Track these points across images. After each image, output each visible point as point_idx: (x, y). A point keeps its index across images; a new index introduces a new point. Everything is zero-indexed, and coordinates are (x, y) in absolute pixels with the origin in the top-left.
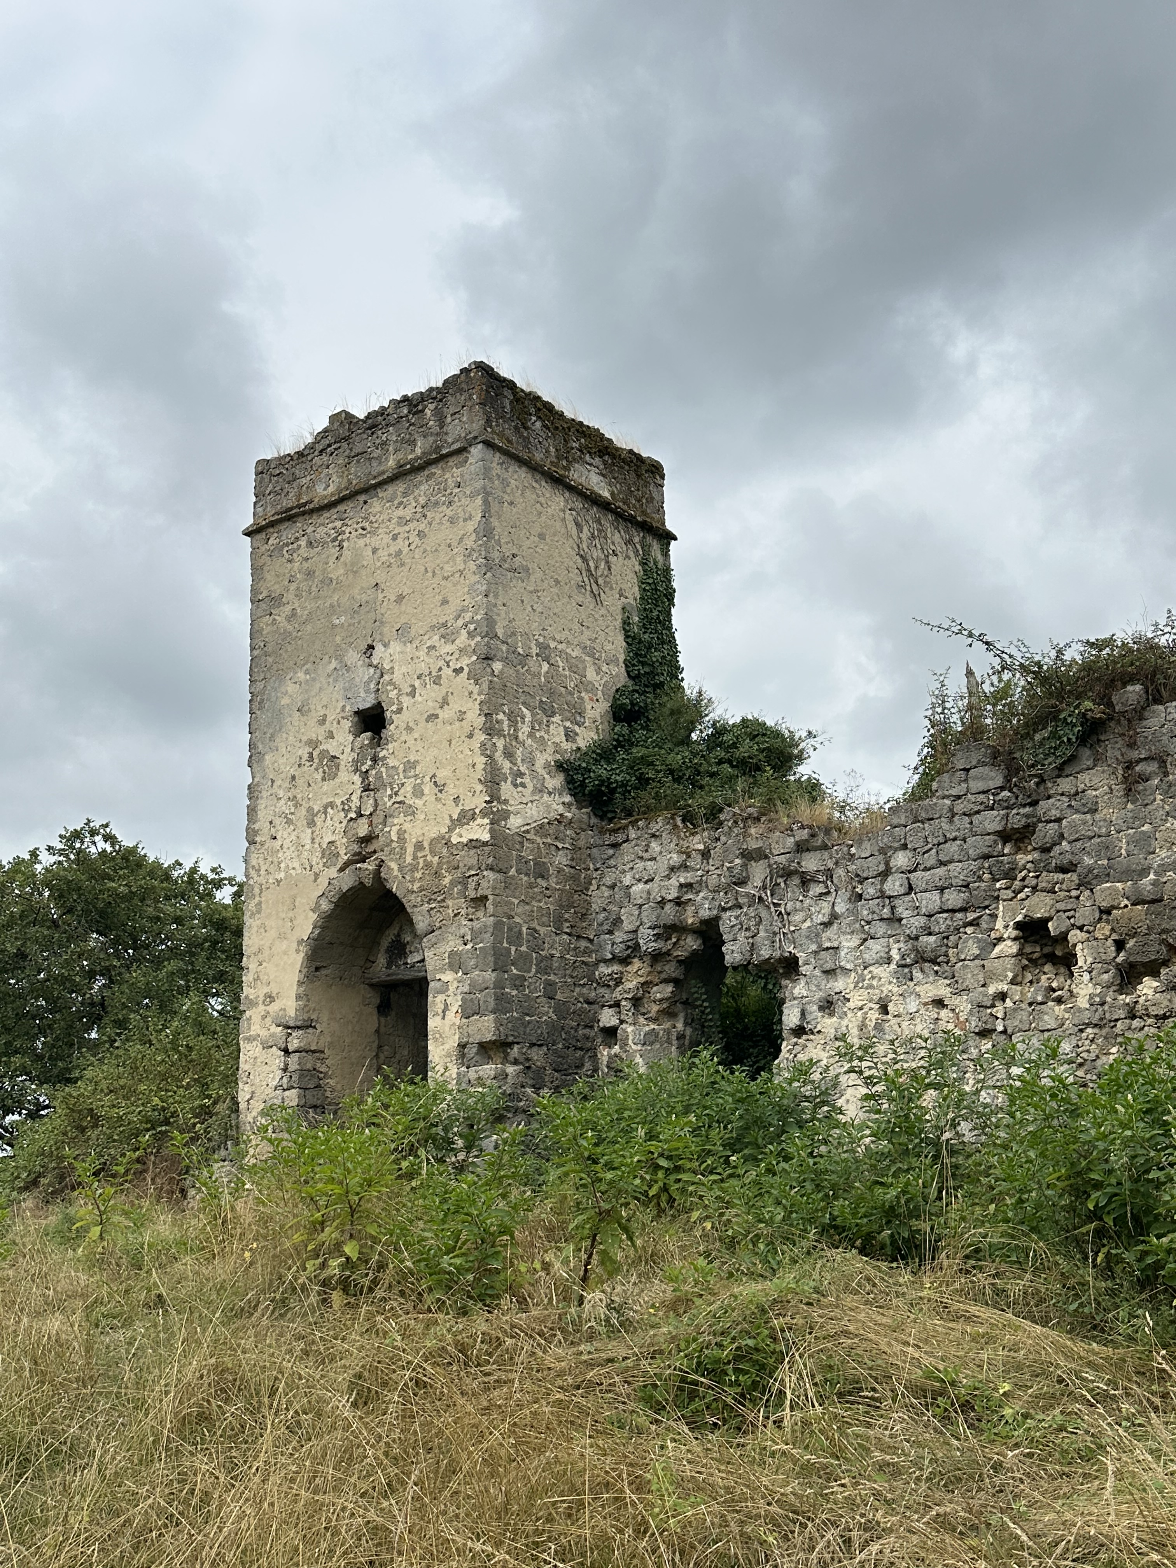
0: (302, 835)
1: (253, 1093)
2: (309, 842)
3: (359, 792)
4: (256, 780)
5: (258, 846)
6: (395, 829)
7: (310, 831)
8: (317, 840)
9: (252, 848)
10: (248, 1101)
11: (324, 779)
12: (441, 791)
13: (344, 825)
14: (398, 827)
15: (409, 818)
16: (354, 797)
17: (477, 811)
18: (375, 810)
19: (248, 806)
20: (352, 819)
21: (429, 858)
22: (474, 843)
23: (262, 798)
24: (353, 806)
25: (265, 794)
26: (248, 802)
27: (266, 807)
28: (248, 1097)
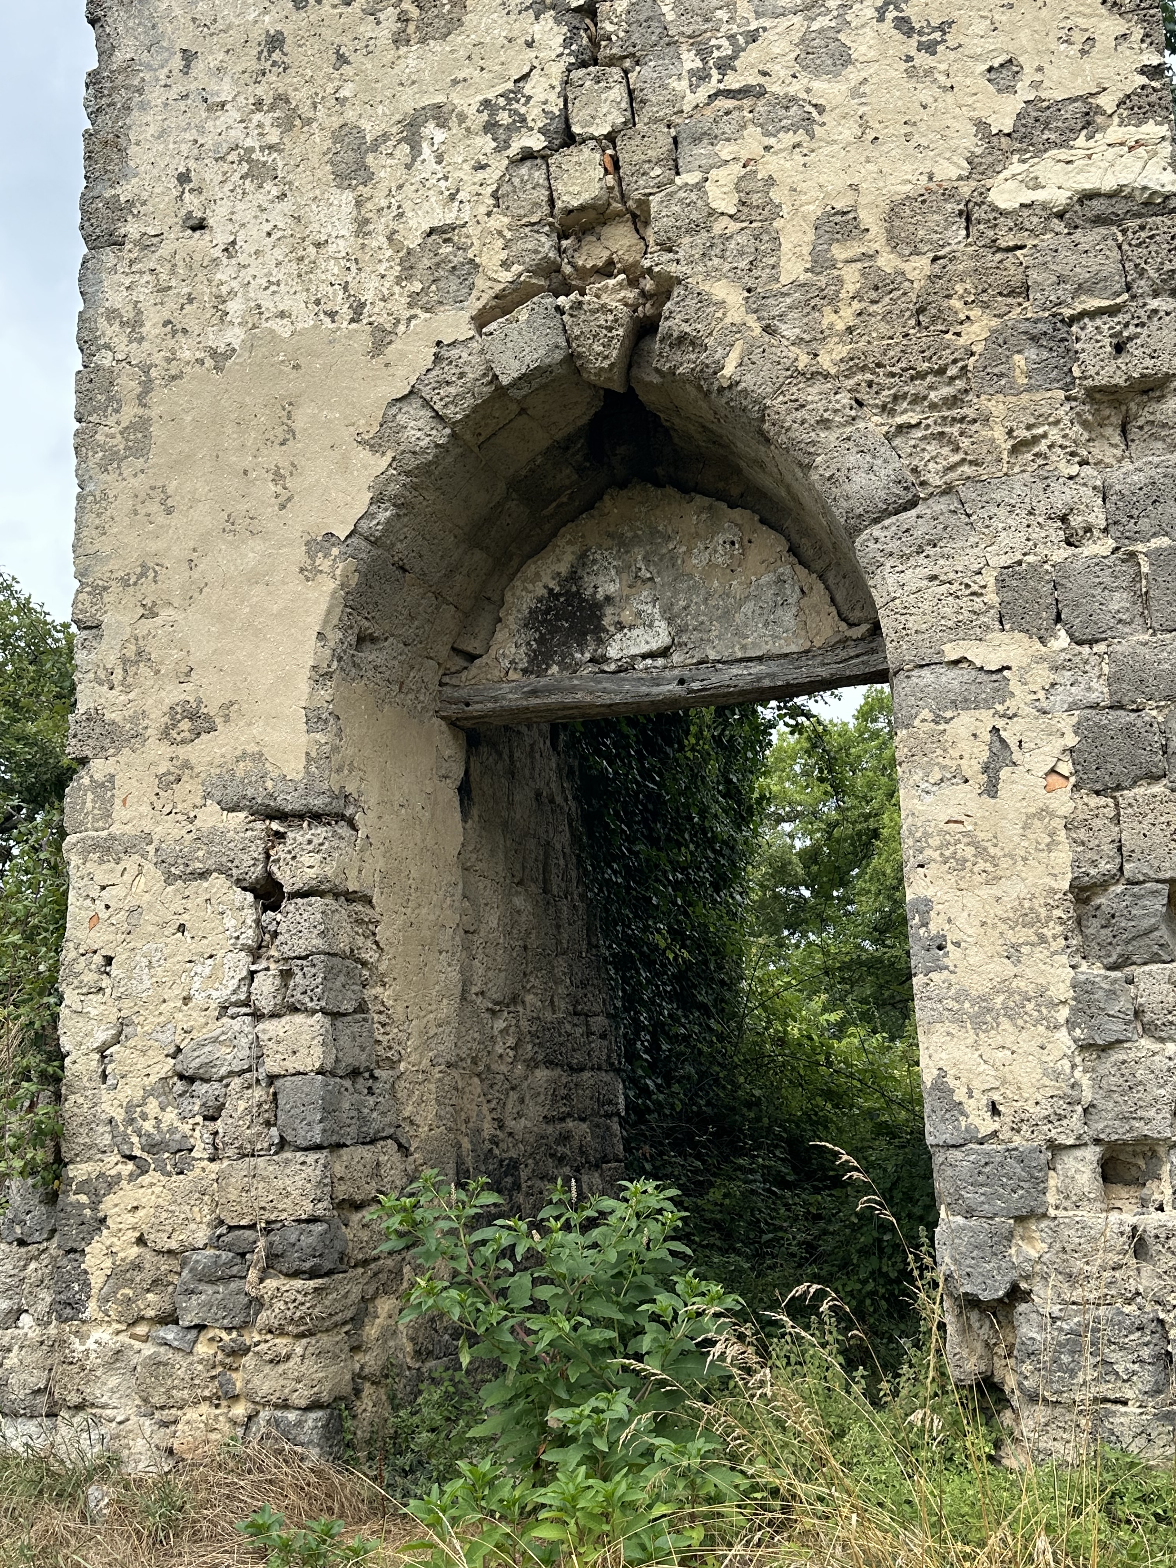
0: (315, 214)
1: (123, 1023)
2: (346, 229)
3: (557, 70)
4: (120, 57)
5: (130, 251)
6: (726, 176)
7: (349, 196)
8: (380, 226)
9: (108, 256)
10: (102, 1051)
11: (399, 40)
12: (930, 48)
13: (493, 175)
14: (737, 169)
15: (789, 138)
16: (536, 88)
17: (1107, 102)
18: (631, 122)
19: (88, 136)
20: (527, 155)
21: (887, 262)
22: (1097, 206)
23: (144, 107)
24: (533, 113)
25: (156, 96)
26: (88, 125)
27: (162, 135)
28: (102, 1036)
